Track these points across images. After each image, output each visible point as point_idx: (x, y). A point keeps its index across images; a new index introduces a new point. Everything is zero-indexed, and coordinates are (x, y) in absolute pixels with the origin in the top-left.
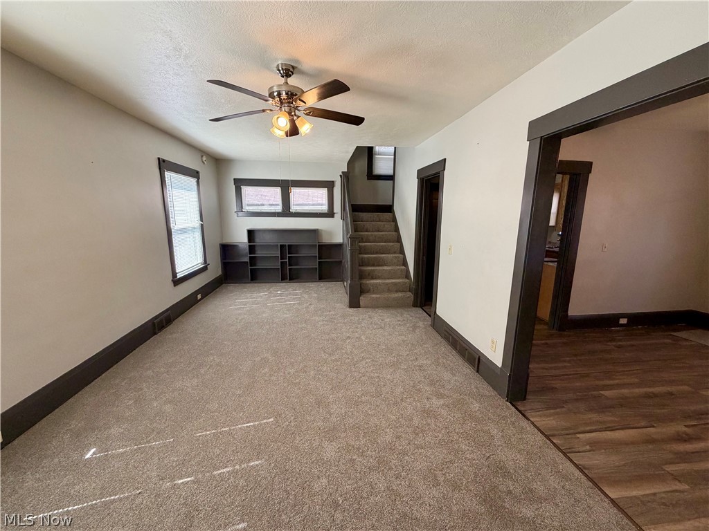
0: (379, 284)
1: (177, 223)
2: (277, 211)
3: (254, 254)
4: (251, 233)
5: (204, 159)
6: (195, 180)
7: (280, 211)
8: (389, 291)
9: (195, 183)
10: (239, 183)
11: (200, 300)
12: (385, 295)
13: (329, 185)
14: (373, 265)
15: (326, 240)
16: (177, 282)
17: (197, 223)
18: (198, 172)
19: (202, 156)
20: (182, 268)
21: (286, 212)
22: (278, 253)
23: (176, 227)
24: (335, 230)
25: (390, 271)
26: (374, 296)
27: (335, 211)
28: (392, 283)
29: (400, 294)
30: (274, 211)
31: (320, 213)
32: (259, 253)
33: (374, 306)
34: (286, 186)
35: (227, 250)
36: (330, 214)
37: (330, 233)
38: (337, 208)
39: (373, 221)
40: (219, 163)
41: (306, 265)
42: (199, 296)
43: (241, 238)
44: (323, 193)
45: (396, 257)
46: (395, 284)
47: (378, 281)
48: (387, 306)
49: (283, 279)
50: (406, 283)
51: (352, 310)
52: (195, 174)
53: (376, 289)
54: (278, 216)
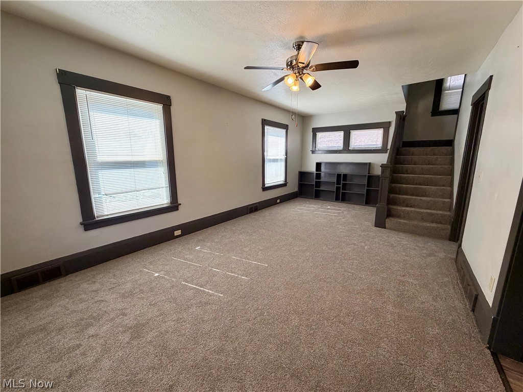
0: (411, 212)
1: (269, 155)
2: (339, 149)
3: (320, 179)
4: (319, 165)
5: (293, 117)
6: (285, 131)
7: (341, 149)
8: (423, 220)
9: (285, 133)
10: (315, 131)
11: (279, 203)
12: (415, 223)
13: (385, 125)
14: (412, 195)
16: (265, 189)
17: (283, 157)
18: (287, 126)
19: (292, 115)
20: (269, 182)
21: (346, 149)
22: (335, 180)
23: (268, 158)
25: (429, 202)
26: (402, 221)
27: (388, 148)
28: (428, 213)
29: (434, 225)
30: (337, 149)
31: (373, 150)
32: (323, 179)
33: (399, 229)
34: (347, 130)
35: (303, 175)
36: (383, 150)
39: (426, 155)
40: (304, 118)
41: (356, 190)
42: (278, 201)
43: (313, 169)
44: (379, 133)
46: (431, 214)
47: (410, 209)
48: (414, 232)
49: (337, 199)
50: (445, 216)
51: (375, 228)
52: (285, 127)
53: (407, 216)
54: (339, 153)
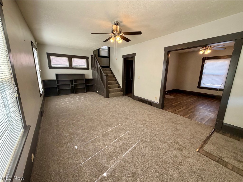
2: (67, 67)
4: (57, 75)
7: (69, 67)
10: (49, 55)
12: (115, 93)
13: (87, 58)
15: (87, 77)
21: (71, 67)
22: (69, 83)
24: (89, 74)
25: (114, 86)
27: (89, 68)
28: (116, 89)
31: (84, 68)
32: (60, 83)
33: (113, 96)
34: (70, 57)
36: (88, 68)
37: (88, 75)
38: (90, 66)
42: (44, 102)
44: (84, 61)
45: (115, 82)
47: (112, 89)
48: (116, 96)
50: (120, 89)
53: (112, 92)
54: (68, 69)
